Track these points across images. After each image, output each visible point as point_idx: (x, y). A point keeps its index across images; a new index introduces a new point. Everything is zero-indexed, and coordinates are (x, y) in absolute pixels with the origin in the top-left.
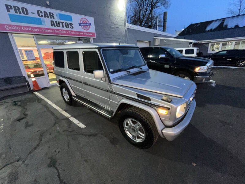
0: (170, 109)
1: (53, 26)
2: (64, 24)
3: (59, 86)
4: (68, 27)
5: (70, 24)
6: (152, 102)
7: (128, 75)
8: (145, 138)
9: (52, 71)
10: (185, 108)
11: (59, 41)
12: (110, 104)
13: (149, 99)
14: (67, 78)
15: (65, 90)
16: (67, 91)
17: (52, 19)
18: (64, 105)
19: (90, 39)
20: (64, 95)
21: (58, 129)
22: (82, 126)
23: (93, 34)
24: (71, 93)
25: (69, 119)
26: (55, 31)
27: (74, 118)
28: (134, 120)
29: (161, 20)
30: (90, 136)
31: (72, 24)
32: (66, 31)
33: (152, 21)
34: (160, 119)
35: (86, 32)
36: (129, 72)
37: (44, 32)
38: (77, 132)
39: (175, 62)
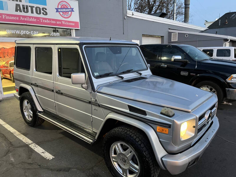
0: (172, 127)
1: (19, 11)
2: (34, 9)
3: (19, 96)
4: (40, 13)
5: (43, 9)
6: (148, 117)
7: (120, 82)
8: (139, 172)
9: (8, 76)
10: (194, 127)
11: (25, 31)
12: (92, 123)
13: (144, 113)
14: (32, 84)
15: (28, 103)
16: (31, 104)
17: (18, 3)
18: (24, 126)
19: (72, 30)
20: (24, 111)
21: (12, 159)
22: (48, 156)
23: (76, 23)
24: (36, 108)
25: (30, 146)
26: (20, 18)
27: (37, 146)
28: (124, 144)
29: (182, 5)
30: (59, 170)
31: (46, 9)
32: (35, 18)
33: (167, 5)
34: (160, 141)
35: (66, 21)
36: (122, 78)
37: (5, 20)
38: (40, 166)
39: (196, 67)
